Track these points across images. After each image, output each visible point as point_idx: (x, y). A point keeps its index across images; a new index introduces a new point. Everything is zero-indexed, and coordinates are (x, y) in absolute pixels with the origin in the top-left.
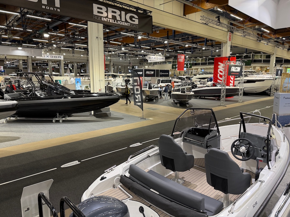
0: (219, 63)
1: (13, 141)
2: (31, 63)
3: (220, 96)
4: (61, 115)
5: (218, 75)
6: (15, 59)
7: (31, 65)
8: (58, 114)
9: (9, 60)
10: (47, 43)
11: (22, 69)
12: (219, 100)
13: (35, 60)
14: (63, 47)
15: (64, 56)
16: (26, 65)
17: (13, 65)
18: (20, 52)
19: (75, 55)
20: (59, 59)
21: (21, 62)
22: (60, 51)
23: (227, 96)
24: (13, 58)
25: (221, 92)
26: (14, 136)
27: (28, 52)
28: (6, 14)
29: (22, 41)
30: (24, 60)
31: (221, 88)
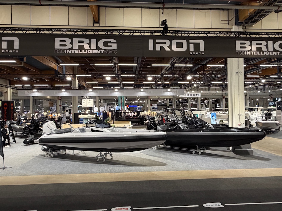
1: (162, 167)
2: (175, 101)
4: (200, 147)
6: (165, 99)
7: (175, 102)
8: (197, 146)
9: (161, 99)
10: (188, 84)
11: (169, 106)
13: (178, 99)
14: (201, 86)
15: (201, 93)
16: (172, 103)
17: (163, 103)
18: (169, 93)
19: (211, 92)
20: (197, 96)
21: (168, 101)
22: (198, 90)
24: (163, 98)
26: (162, 162)
27: (174, 93)
28: (161, 66)
29: (170, 84)
30: (170, 99)
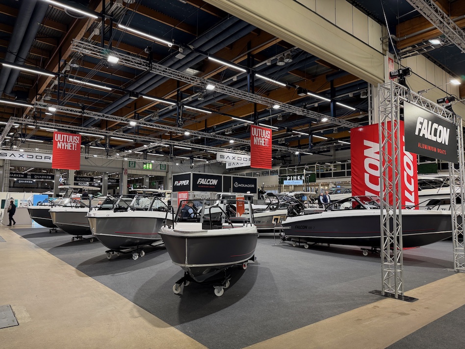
0: (366, 143)
3: (377, 243)
5: (367, 177)
12: (375, 255)
23: (409, 243)
25: (382, 226)
31: (377, 212)
